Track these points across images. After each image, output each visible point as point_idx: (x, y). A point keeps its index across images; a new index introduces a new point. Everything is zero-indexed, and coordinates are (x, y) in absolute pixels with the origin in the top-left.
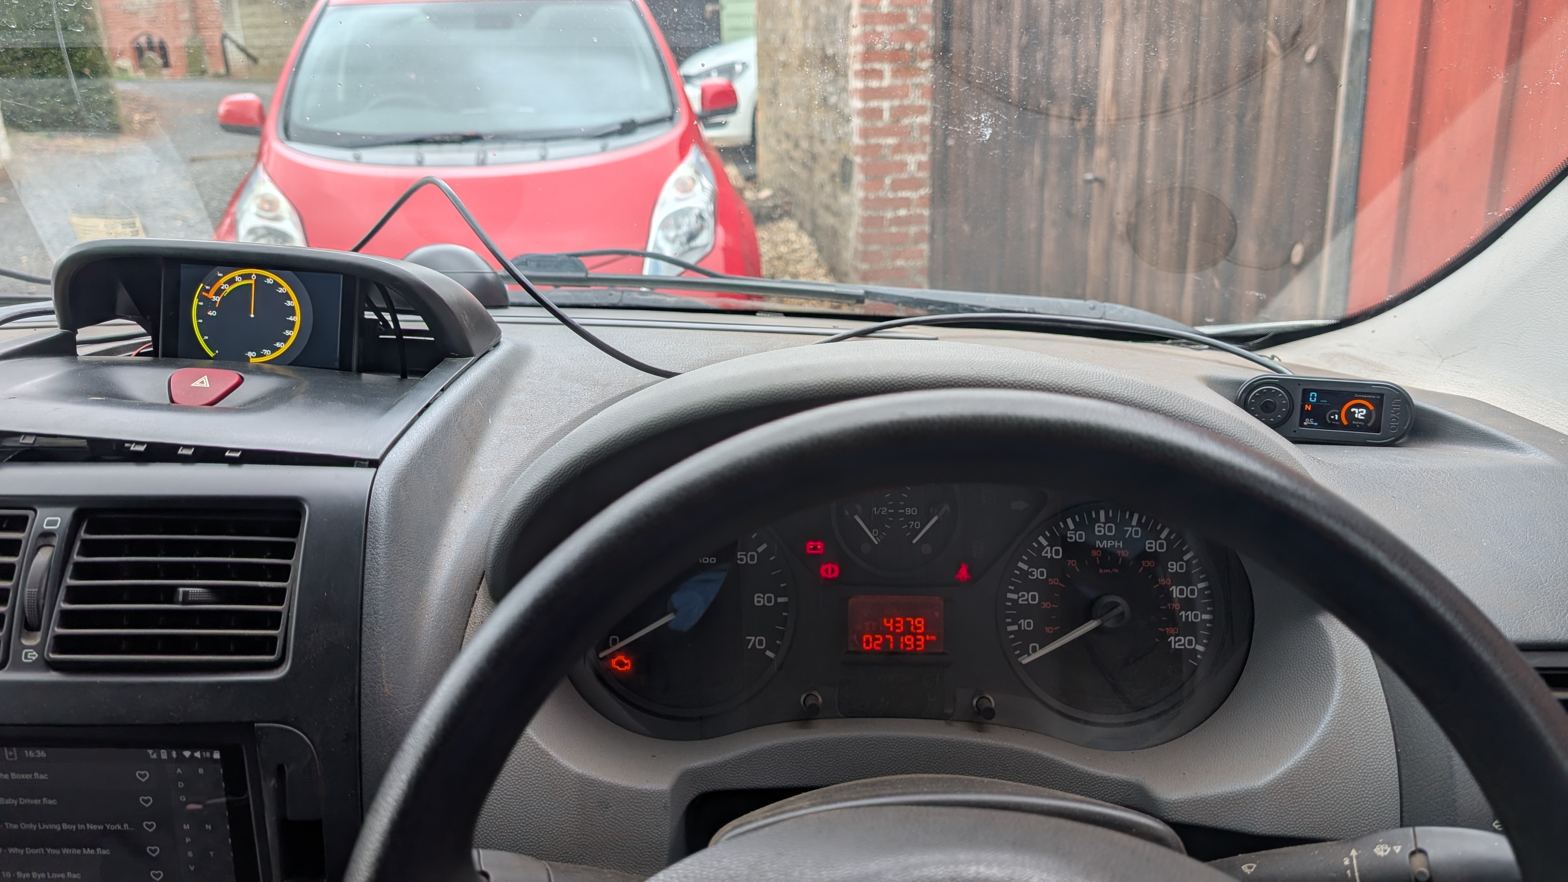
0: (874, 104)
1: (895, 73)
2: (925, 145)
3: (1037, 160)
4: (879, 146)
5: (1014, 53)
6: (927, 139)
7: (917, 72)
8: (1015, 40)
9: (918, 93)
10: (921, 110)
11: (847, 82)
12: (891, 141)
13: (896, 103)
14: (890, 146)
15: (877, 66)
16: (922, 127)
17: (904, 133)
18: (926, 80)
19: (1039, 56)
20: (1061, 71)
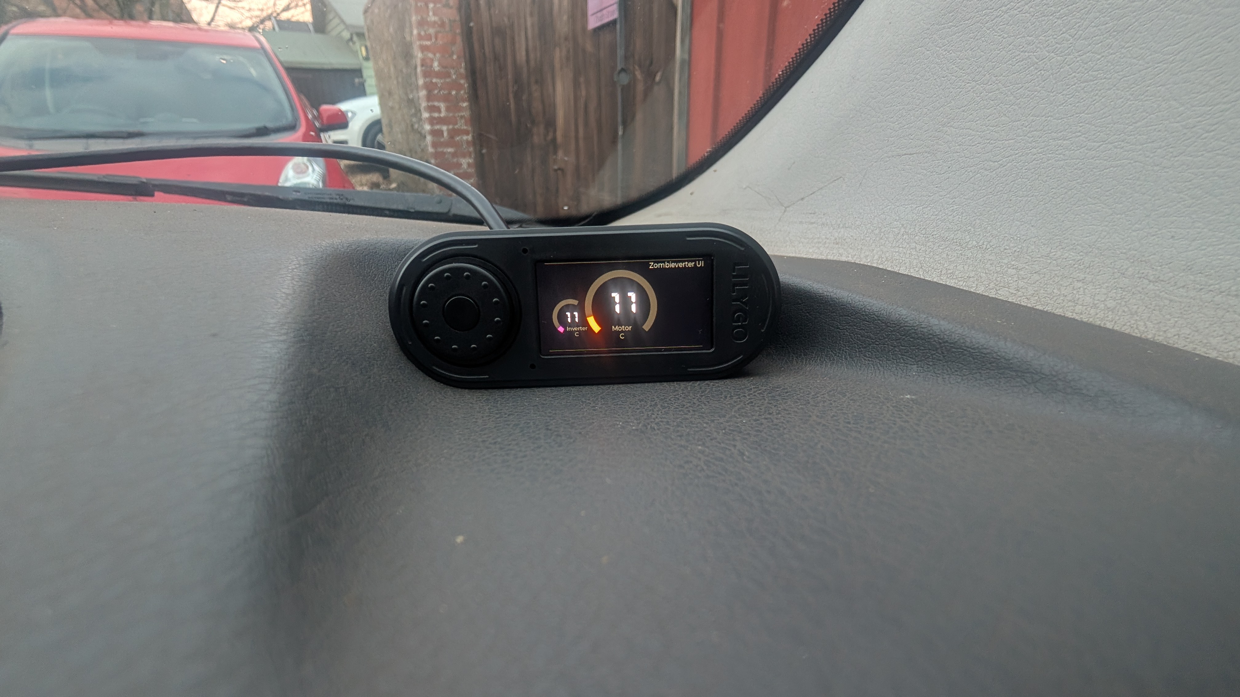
0: (437, 127)
1: (448, 109)
2: (470, 153)
3: (529, 159)
4: (444, 153)
5: (511, 96)
6: (471, 149)
7: (460, 109)
8: (511, 89)
9: (463, 121)
10: (467, 133)
11: (421, 115)
12: (450, 150)
13: (451, 127)
14: (450, 153)
15: (436, 104)
16: (468, 142)
17: (457, 145)
18: (467, 114)
19: (524, 97)
20: (537, 105)
